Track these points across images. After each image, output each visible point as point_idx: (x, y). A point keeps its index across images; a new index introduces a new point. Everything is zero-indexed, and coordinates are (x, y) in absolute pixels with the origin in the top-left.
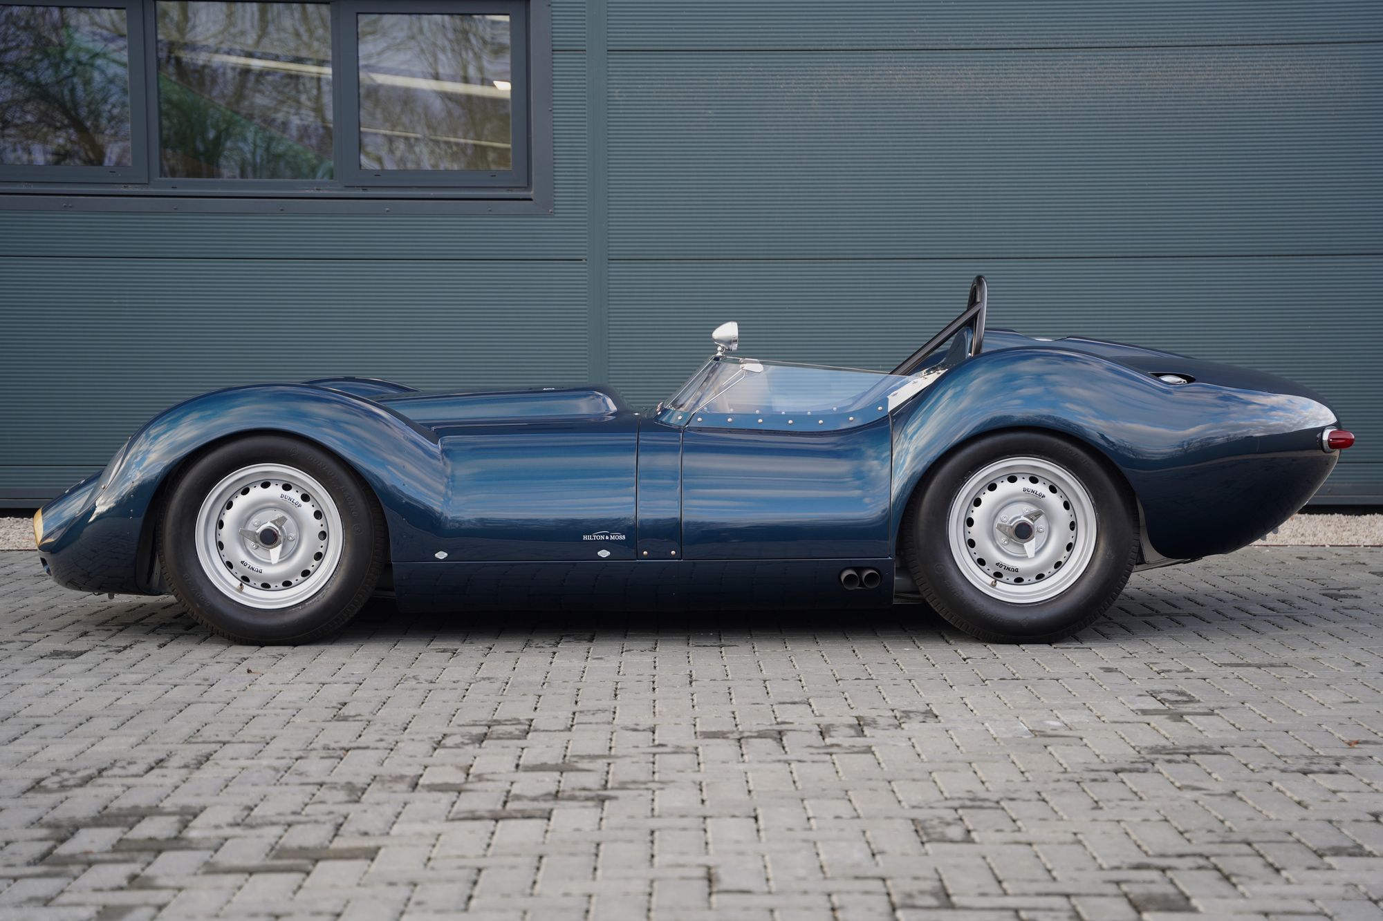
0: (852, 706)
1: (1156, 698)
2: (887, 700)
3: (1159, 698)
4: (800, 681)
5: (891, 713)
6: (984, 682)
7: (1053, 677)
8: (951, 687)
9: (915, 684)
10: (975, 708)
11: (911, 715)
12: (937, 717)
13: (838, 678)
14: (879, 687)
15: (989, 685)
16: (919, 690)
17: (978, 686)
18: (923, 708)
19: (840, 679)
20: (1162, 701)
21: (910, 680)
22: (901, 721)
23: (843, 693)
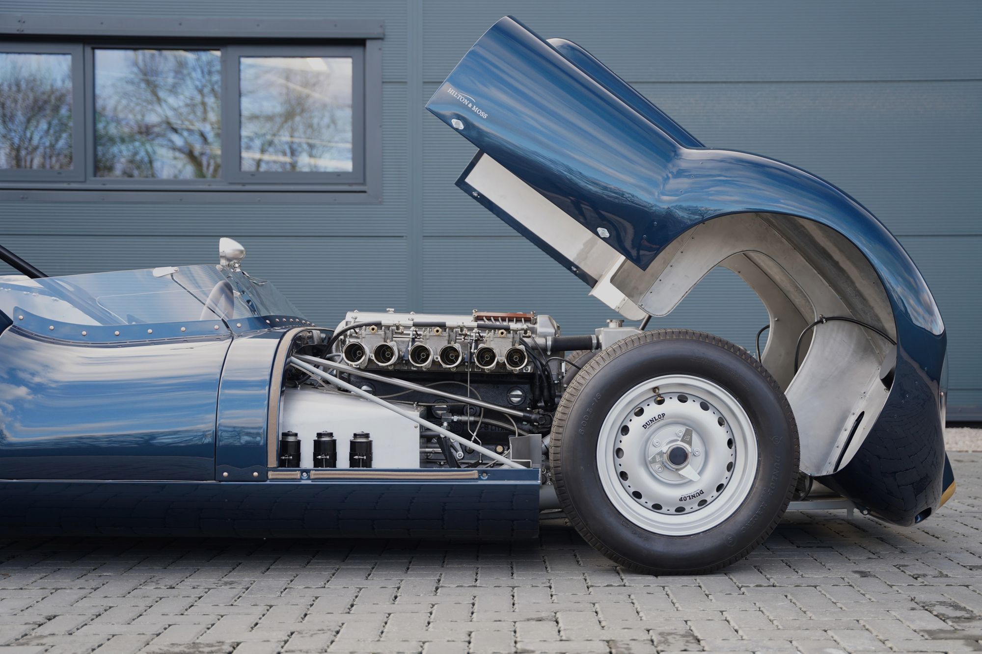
0: (603, 624)
1: (931, 612)
2: (641, 614)
3: (935, 613)
4: (550, 587)
5: (647, 637)
6: (740, 589)
7: (810, 584)
8: (707, 596)
9: (669, 592)
10: (740, 628)
11: (670, 638)
12: (699, 641)
13: (589, 584)
14: (632, 597)
15: (746, 593)
16: (675, 601)
17: (735, 594)
18: (682, 629)
19: (592, 586)
20: (943, 618)
21: (664, 587)
22: (659, 648)
23: (594, 604)
